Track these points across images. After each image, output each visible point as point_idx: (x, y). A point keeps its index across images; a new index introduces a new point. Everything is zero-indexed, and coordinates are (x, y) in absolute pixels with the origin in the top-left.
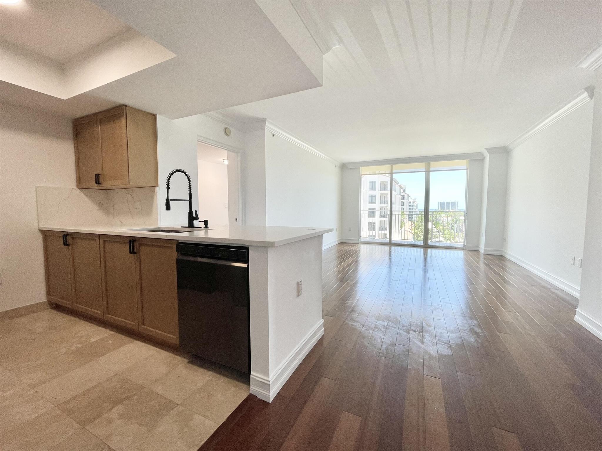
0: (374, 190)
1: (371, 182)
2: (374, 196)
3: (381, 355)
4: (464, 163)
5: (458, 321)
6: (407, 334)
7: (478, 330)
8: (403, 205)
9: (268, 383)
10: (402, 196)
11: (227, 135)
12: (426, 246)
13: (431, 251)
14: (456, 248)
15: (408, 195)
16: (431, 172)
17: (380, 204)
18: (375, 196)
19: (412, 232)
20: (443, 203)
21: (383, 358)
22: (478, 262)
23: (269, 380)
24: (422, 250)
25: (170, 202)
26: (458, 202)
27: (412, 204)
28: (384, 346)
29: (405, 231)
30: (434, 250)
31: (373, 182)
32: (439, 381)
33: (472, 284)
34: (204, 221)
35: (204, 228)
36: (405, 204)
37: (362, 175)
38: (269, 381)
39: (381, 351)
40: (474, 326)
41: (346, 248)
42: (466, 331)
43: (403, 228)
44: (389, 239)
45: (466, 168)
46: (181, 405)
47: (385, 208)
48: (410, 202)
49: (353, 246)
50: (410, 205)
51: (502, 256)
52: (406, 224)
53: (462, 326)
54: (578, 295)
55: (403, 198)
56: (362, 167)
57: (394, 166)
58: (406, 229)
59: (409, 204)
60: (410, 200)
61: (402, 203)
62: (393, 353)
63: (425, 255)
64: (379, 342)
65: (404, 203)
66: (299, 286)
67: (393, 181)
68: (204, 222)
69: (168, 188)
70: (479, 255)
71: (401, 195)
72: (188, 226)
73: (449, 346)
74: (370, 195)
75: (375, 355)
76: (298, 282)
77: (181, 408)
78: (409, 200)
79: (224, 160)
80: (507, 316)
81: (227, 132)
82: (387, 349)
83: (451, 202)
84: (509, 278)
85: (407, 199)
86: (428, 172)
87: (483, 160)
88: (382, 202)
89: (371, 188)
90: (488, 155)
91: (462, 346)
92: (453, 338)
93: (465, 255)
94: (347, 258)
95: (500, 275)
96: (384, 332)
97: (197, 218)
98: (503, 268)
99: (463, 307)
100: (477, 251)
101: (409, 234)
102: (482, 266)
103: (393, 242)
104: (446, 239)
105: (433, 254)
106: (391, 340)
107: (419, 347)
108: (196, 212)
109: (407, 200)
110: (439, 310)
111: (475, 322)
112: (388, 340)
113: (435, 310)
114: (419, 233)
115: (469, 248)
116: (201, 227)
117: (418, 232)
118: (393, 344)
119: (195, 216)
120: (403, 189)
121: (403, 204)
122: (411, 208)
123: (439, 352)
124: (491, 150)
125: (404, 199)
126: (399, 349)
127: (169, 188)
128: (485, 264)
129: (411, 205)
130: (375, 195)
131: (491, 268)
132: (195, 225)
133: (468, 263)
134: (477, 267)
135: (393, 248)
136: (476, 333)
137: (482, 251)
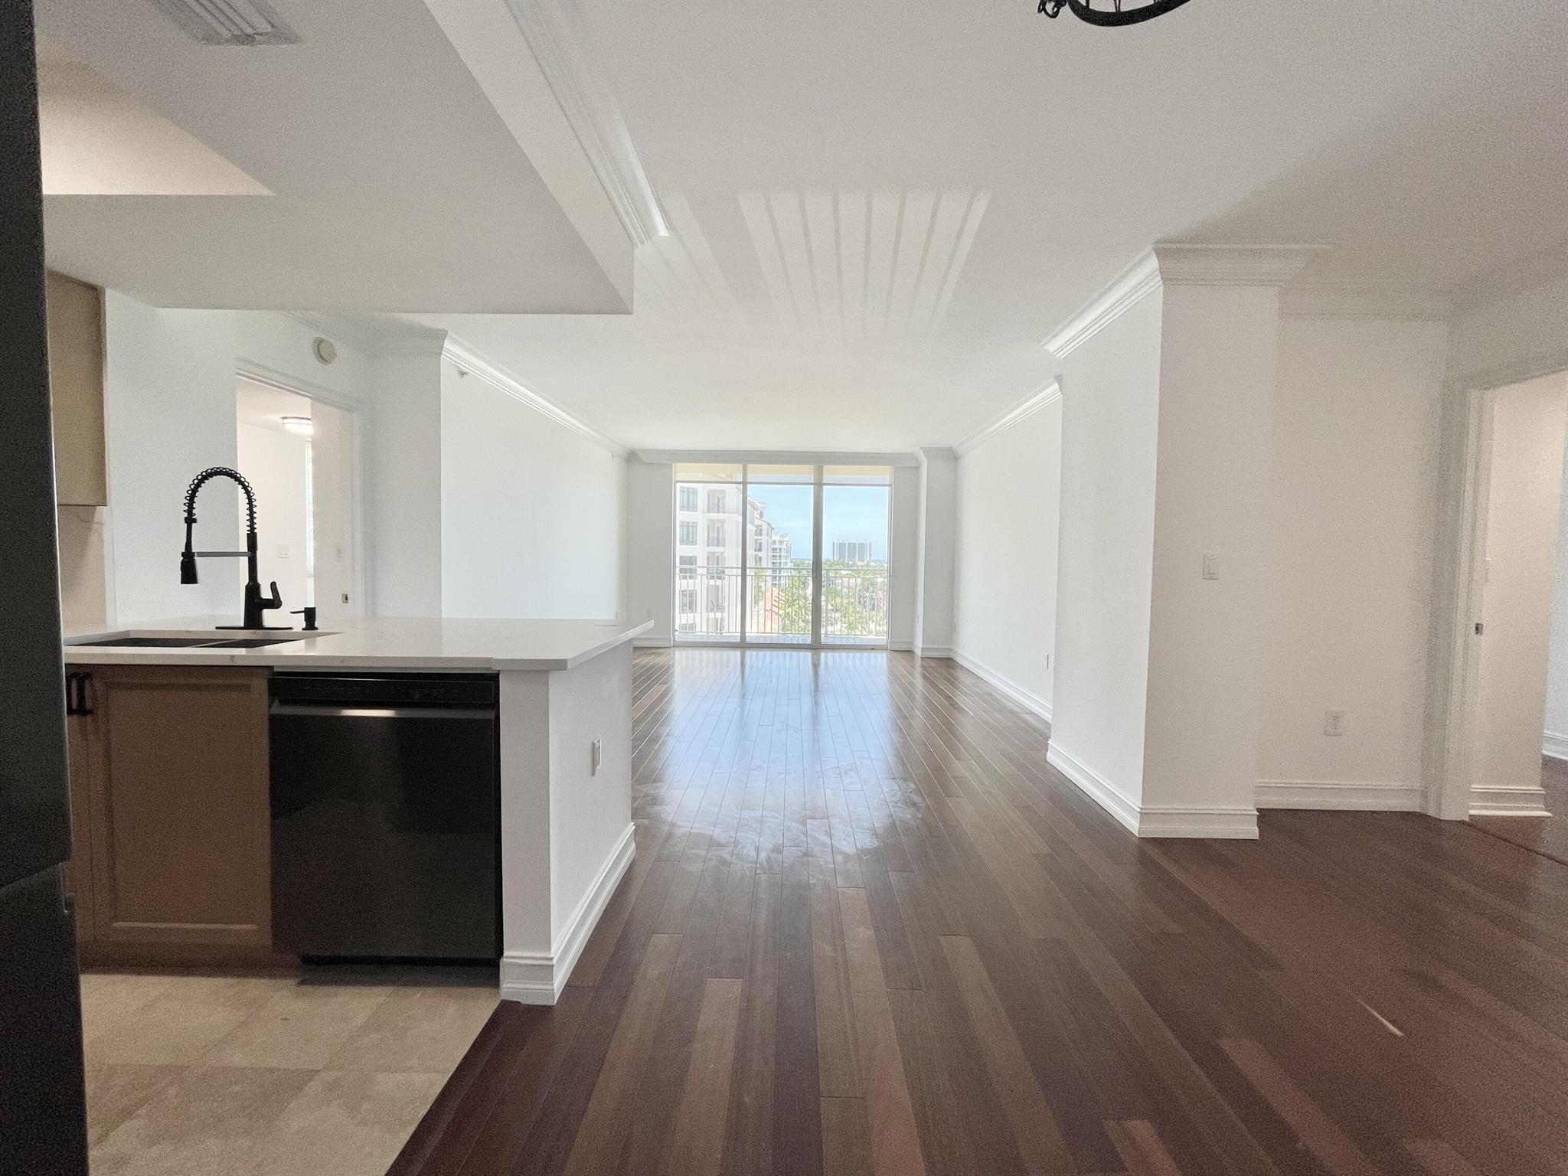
0: (694, 511)
1: (685, 490)
2: (693, 527)
3: (758, 871)
4: (885, 473)
5: (885, 789)
6: (801, 827)
7: (916, 799)
8: (760, 550)
9: (550, 963)
10: (757, 526)
11: (323, 360)
12: (816, 647)
13: (826, 657)
14: (873, 648)
15: (769, 524)
16: (824, 487)
17: (708, 545)
18: (695, 525)
19: (781, 612)
20: (842, 545)
21: (763, 877)
22: (912, 674)
23: (551, 956)
24: (809, 654)
25: (198, 560)
26: (870, 544)
27: (777, 546)
28: (763, 855)
29: (765, 610)
30: (830, 654)
31: (691, 490)
32: (862, 892)
33: (905, 717)
34: (303, 610)
35: (303, 629)
36: (764, 548)
37: (677, 482)
38: (551, 959)
39: (758, 865)
40: (910, 792)
41: (645, 660)
42: (899, 804)
43: (761, 603)
44: (739, 634)
45: (888, 483)
46: (326, 1068)
47: (720, 555)
48: (774, 542)
49: (659, 654)
50: (773, 549)
51: (950, 659)
52: (768, 594)
53: (893, 796)
54: (1050, 717)
55: (758, 530)
56: (677, 464)
57: (750, 466)
58: (768, 607)
59: (773, 547)
60: (774, 538)
61: (756, 543)
62: (781, 864)
63: (816, 666)
64: (753, 849)
65: (760, 544)
66: (594, 750)
67: (748, 506)
68: (303, 614)
69: (190, 520)
70: (913, 659)
71: (755, 524)
72: (242, 625)
73: (873, 834)
74: (683, 522)
75: (748, 874)
76: (593, 744)
77: (332, 1075)
78: (771, 538)
79: (285, 421)
80: (960, 768)
81: (322, 352)
82: (769, 859)
83: (859, 544)
84: (963, 701)
85: (768, 535)
86: (819, 485)
87: (917, 469)
88: (713, 542)
89: (685, 504)
90: (926, 461)
91: (892, 828)
92: (878, 818)
93: (890, 660)
94: (650, 686)
95: (948, 698)
96: (759, 829)
97: (275, 603)
98: (952, 681)
99: (892, 760)
100: (910, 652)
101: (775, 617)
102: (919, 682)
103: (748, 640)
104: (851, 627)
105: (830, 663)
106: (773, 841)
107: (824, 845)
108: (273, 586)
109: (767, 538)
110: (852, 772)
111: (912, 785)
112: (767, 844)
113: (846, 773)
114: (795, 615)
115: (897, 647)
116: (291, 628)
117: (794, 613)
118: (778, 850)
119: (272, 598)
120: (759, 511)
121: (758, 546)
122: (776, 556)
123: (859, 846)
124: (932, 453)
125: (761, 534)
126: (790, 854)
127: (195, 521)
128: (924, 676)
129: (776, 549)
130: (696, 523)
131: (933, 685)
132: (267, 623)
133: (894, 677)
134: (911, 684)
135: (748, 653)
136: (914, 804)
137: (919, 652)
